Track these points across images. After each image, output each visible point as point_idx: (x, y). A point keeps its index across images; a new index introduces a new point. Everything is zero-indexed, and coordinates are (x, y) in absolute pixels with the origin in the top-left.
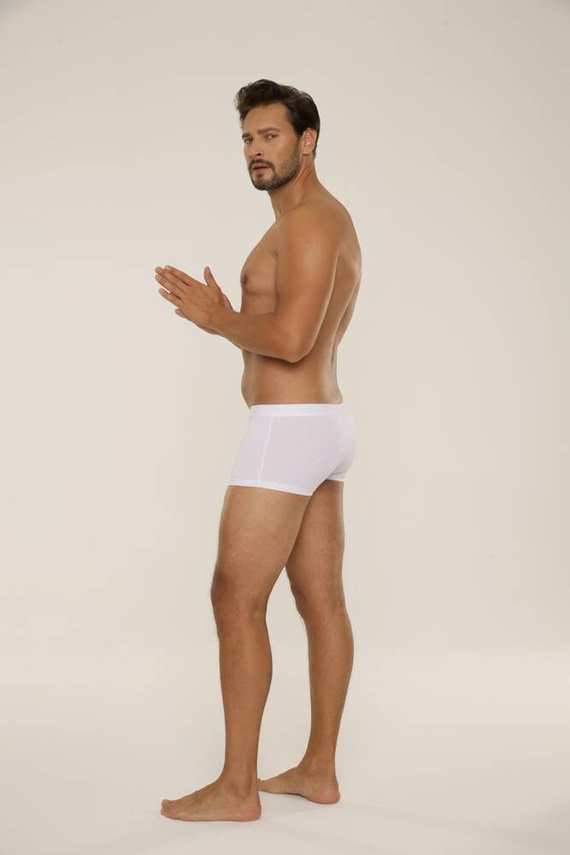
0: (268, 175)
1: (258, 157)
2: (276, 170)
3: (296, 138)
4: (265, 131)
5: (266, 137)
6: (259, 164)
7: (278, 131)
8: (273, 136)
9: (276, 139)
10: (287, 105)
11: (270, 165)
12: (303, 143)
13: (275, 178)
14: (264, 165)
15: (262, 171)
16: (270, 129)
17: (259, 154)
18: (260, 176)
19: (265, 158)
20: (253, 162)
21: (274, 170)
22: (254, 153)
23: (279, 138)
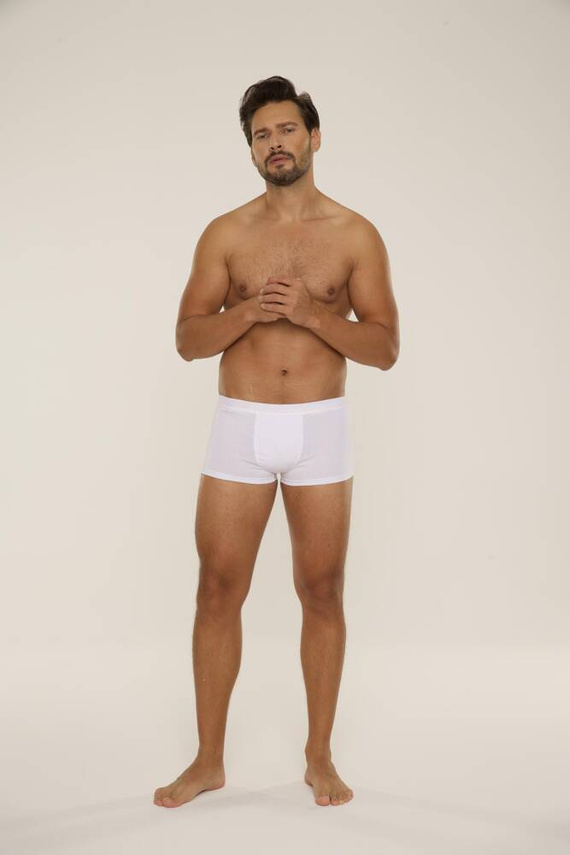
0: (288, 166)
1: (279, 149)
2: (297, 162)
4: (283, 125)
5: (283, 131)
6: (281, 156)
7: (296, 125)
8: (290, 131)
9: (291, 134)
11: (291, 156)
12: (313, 141)
13: (295, 168)
14: (285, 156)
15: (281, 162)
16: (289, 123)
17: (280, 147)
18: (280, 167)
19: (286, 149)
20: (273, 154)
21: (294, 161)
22: (276, 144)
23: (296, 132)
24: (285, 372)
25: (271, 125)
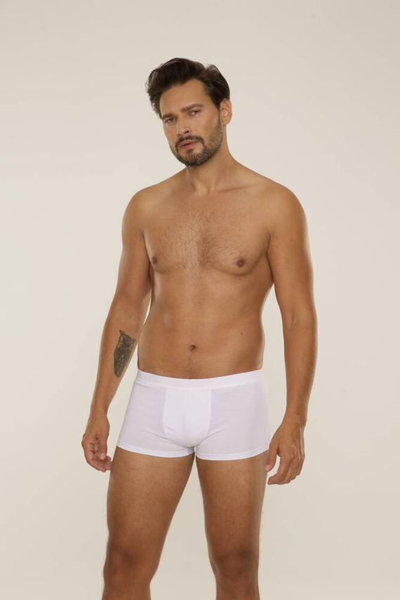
0: (198, 149)
1: (187, 135)
2: (206, 144)
3: (216, 110)
4: (188, 108)
5: (190, 114)
6: (189, 141)
7: (201, 106)
8: (196, 112)
9: (198, 114)
10: (202, 79)
11: (199, 139)
12: (222, 113)
13: (205, 150)
14: (194, 140)
15: (191, 147)
16: (194, 106)
17: (187, 132)
18: (190, 151)
19: (194, 133)
20: (181, 140)
21: (203, 143)
22: (183, 131)
23: (202, 113)
24: (194, 347)
25: (175, 110)
